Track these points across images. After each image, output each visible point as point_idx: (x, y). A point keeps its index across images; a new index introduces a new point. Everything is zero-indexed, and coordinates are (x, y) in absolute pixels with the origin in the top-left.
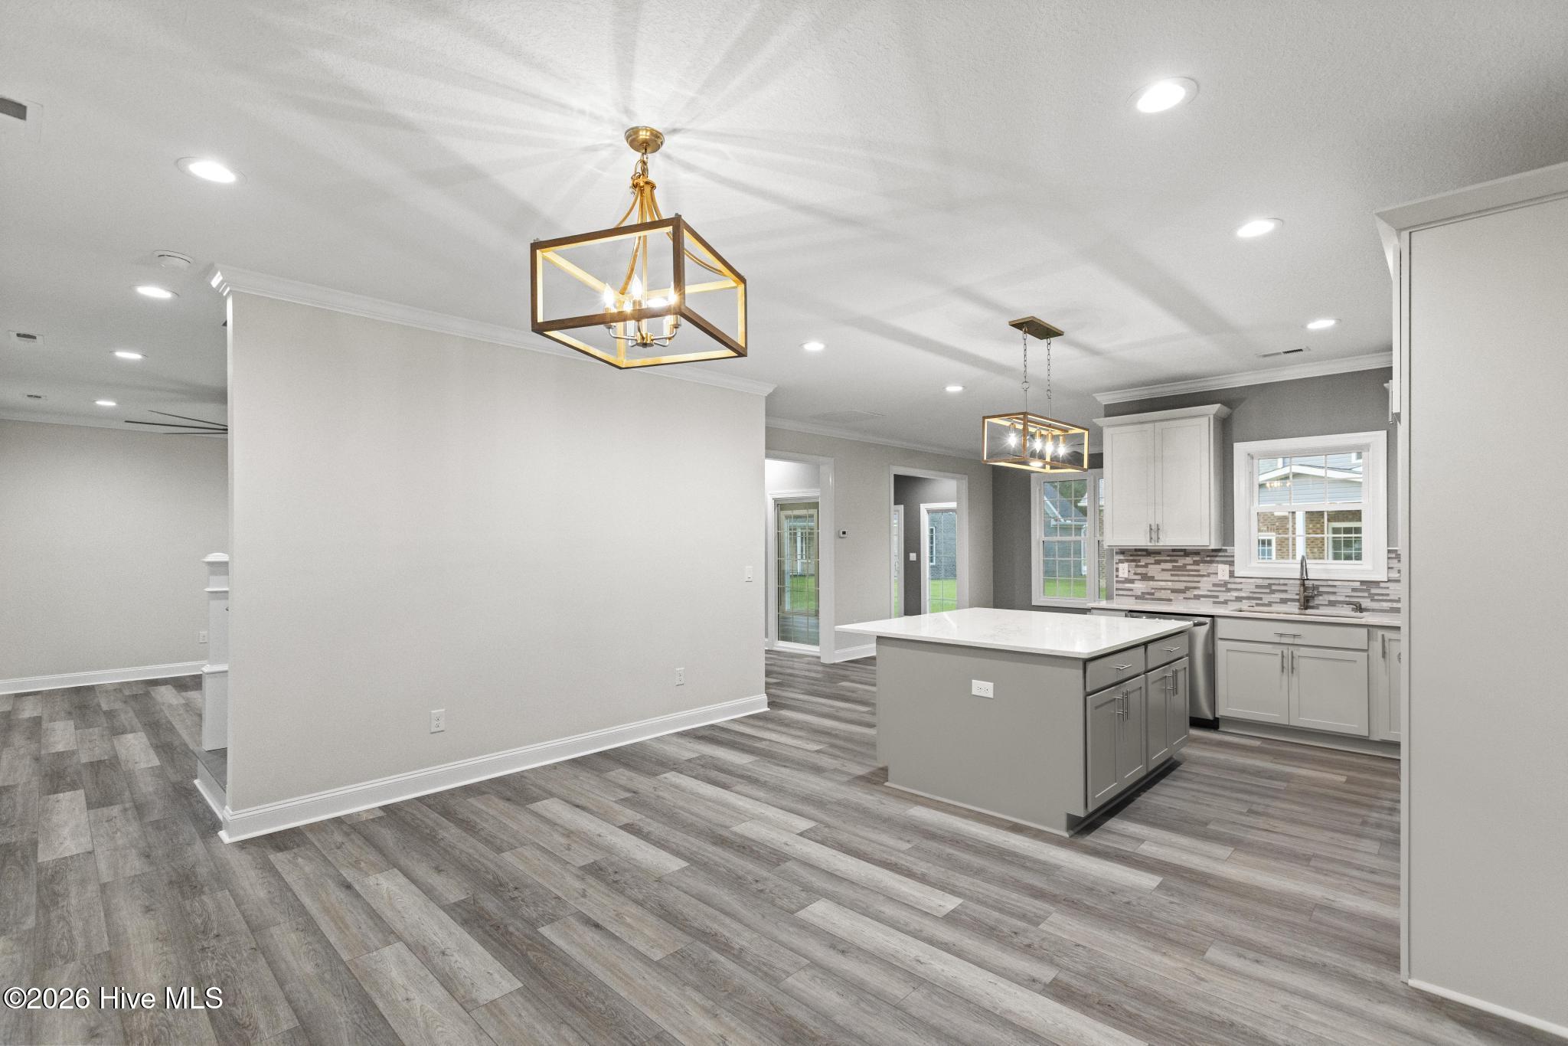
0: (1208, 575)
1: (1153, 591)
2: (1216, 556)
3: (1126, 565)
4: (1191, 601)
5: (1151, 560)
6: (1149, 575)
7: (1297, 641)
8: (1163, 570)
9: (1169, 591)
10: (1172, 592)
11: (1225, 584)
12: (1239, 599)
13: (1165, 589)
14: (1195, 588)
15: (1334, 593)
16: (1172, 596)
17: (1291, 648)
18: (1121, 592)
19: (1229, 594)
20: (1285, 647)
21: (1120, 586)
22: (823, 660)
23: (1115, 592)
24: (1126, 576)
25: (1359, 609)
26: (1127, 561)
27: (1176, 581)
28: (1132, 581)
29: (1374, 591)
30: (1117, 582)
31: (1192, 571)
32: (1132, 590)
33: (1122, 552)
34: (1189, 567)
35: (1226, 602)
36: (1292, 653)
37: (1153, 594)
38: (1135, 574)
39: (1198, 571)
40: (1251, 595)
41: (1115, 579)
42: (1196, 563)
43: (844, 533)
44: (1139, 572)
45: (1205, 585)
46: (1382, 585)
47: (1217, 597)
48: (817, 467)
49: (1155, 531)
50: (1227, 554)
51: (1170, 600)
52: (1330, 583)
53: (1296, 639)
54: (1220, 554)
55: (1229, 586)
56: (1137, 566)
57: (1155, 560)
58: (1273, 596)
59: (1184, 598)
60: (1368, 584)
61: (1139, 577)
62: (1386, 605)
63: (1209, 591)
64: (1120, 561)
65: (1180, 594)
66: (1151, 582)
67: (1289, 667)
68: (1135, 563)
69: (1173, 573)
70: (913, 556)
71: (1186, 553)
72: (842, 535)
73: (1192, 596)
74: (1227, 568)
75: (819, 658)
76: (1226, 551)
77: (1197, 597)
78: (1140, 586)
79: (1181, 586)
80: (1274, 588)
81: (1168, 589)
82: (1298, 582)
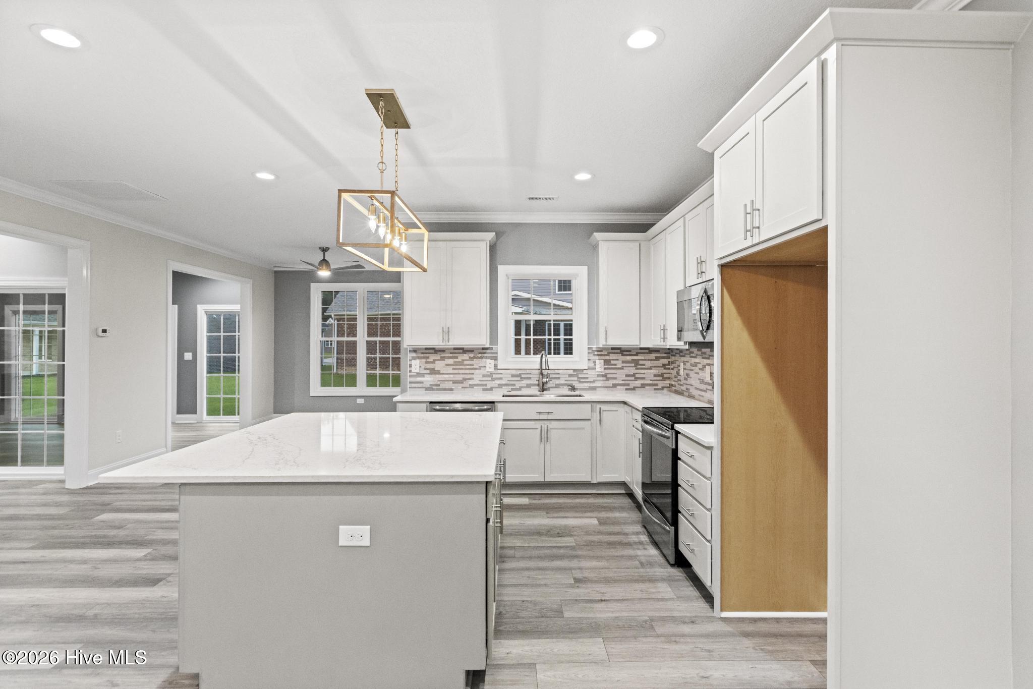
0: (480, 368)
1: (439, 383)
2: (485, 353)
3: (418, 361)
4: (467, 389)
5: (437, 357)
6: (436, 369)
7: (550, 417)
8: (447, 365)
9: (451, 382)
10: (453, 383)
11: (492, 374)
12: (500, 386)
13: (447, 381)
14: (470, 379)
15: (559, 378)
16: (453, 386)
17: (546, 422)
18: (413, 385)
19: (494, 382)
20: (542, 422)
21: (413, 379)
22: (68, 486)
23: (409, 385)
24: (418, 371)
25: (573, 389)
26: (419, 358)
27: (457, 374)
28: (422, 375)
29: (580, 376)
30: (410, 376)
31: (469, 365)
32: (422, 383)
33: (415, 351)
34: (466, 362)
35: (491, 389)
36: (547, 426)
37: (439, 385)
38: (425, 369)
39: (473, 365)
40: (508, 382)
41: (409, 374)
42: (471, 359)
43: (104, 331)
44: (428, 367)
45: (477, 376)
46: (585, 371)
47: (485, 385)
48: (64, 249)
49: (446, 332)
50: (492, 351)
51: (452, 390)
52: (557, 371)
53: (549, 416)
54: (488, 351)
55: (494, 376)
56: (427, 362)
57: (441, 357)
58: (522, 382)
59: (462, 388)
60: (578, 371)
61: (428, 371)
62: (587, 385)
63: (480, 381)
64: (414, 358)
65: (459, 384)
66: (437, 376)
67: (545, 437)
68: (425, 360)
69: (454, 367)
70: (188, 356)
71: (464, 351)
72: (101, 334)
73: (468, 386)
74: (492, 362)
75: (63, 481)
76: (491, 349)
77: (472, 386)
78: (430, 379)
79: (460, 377)
80: (523, 376)
81: (450, 381)
82: (538, 371)
